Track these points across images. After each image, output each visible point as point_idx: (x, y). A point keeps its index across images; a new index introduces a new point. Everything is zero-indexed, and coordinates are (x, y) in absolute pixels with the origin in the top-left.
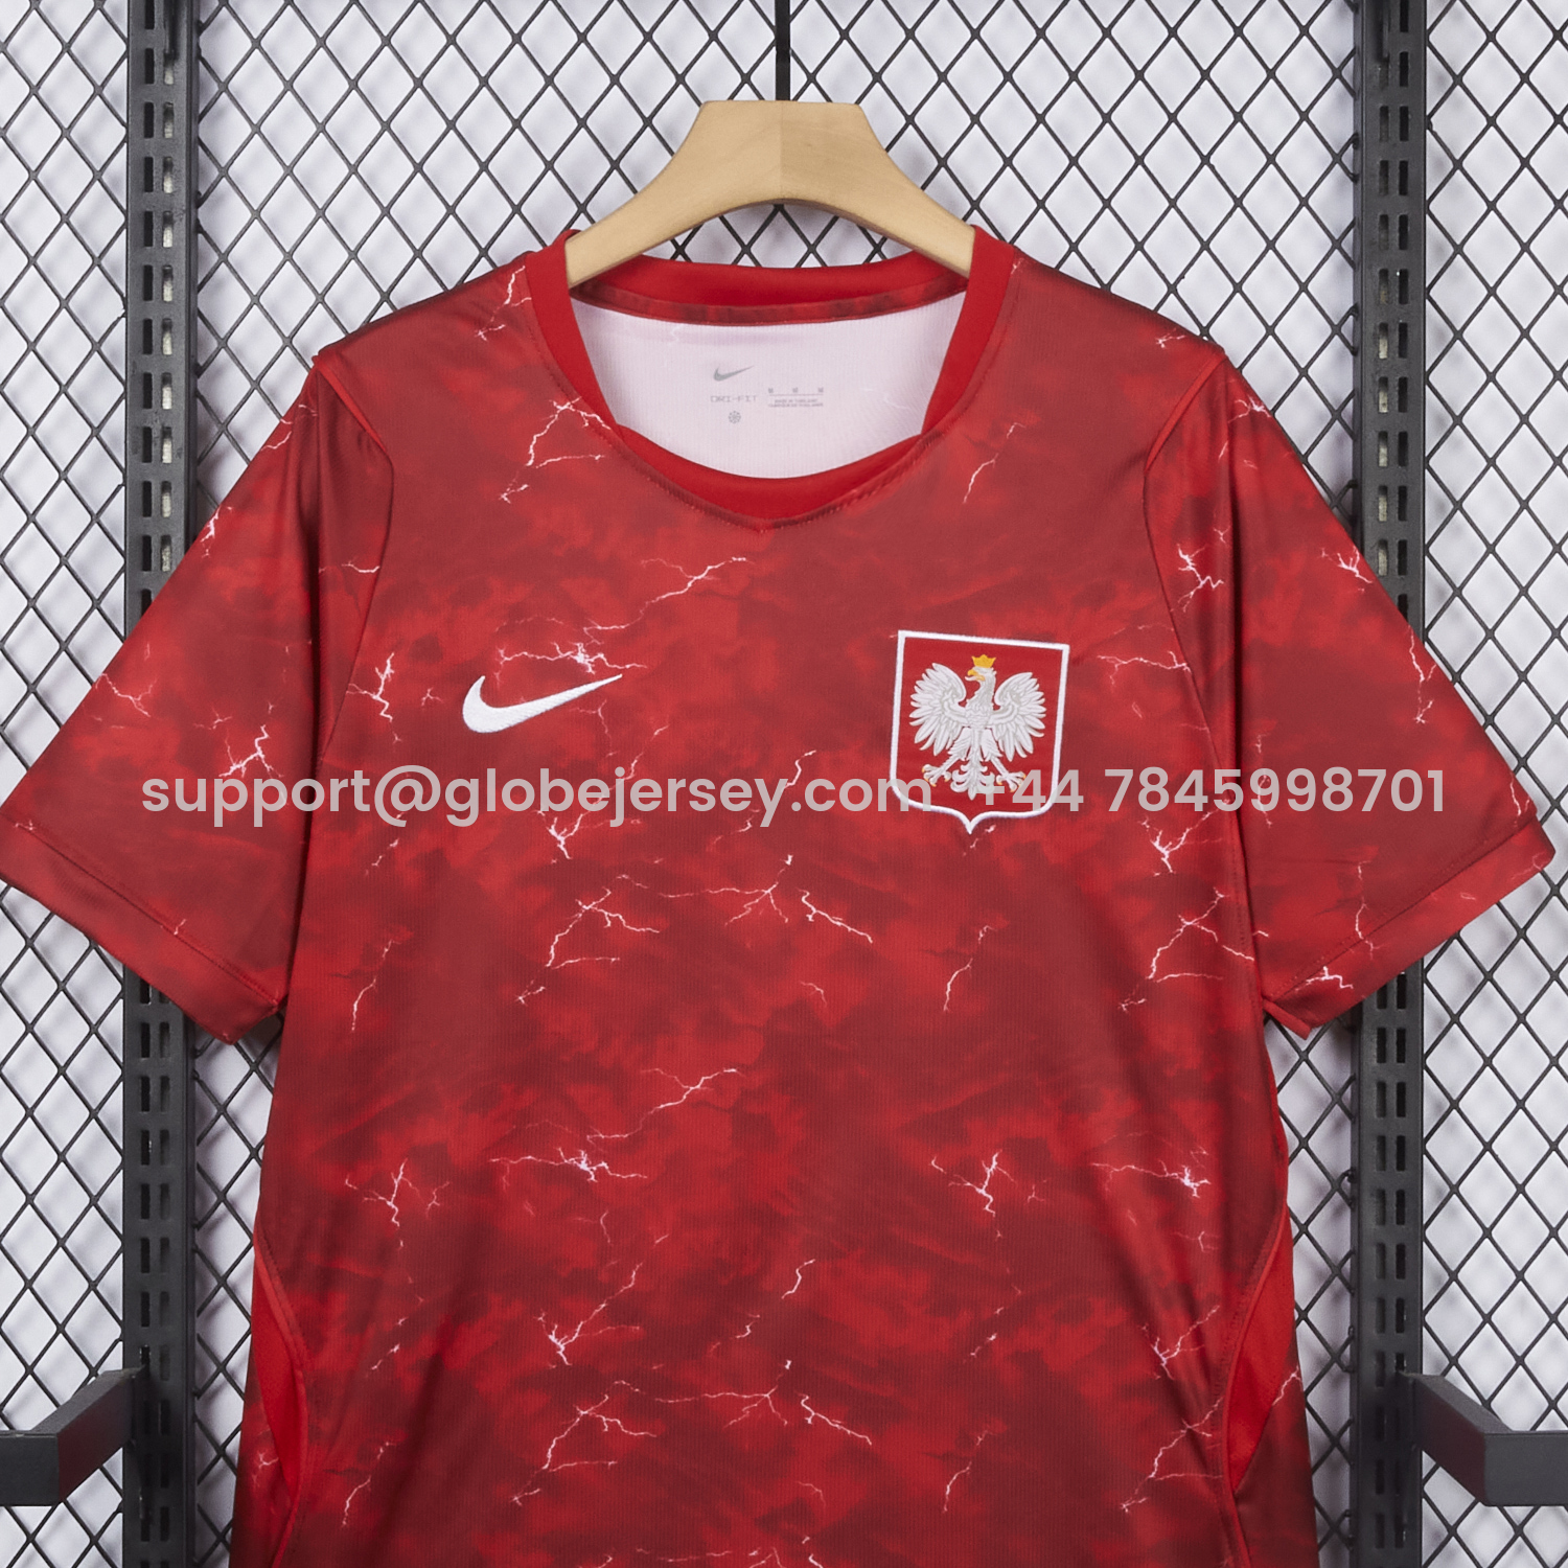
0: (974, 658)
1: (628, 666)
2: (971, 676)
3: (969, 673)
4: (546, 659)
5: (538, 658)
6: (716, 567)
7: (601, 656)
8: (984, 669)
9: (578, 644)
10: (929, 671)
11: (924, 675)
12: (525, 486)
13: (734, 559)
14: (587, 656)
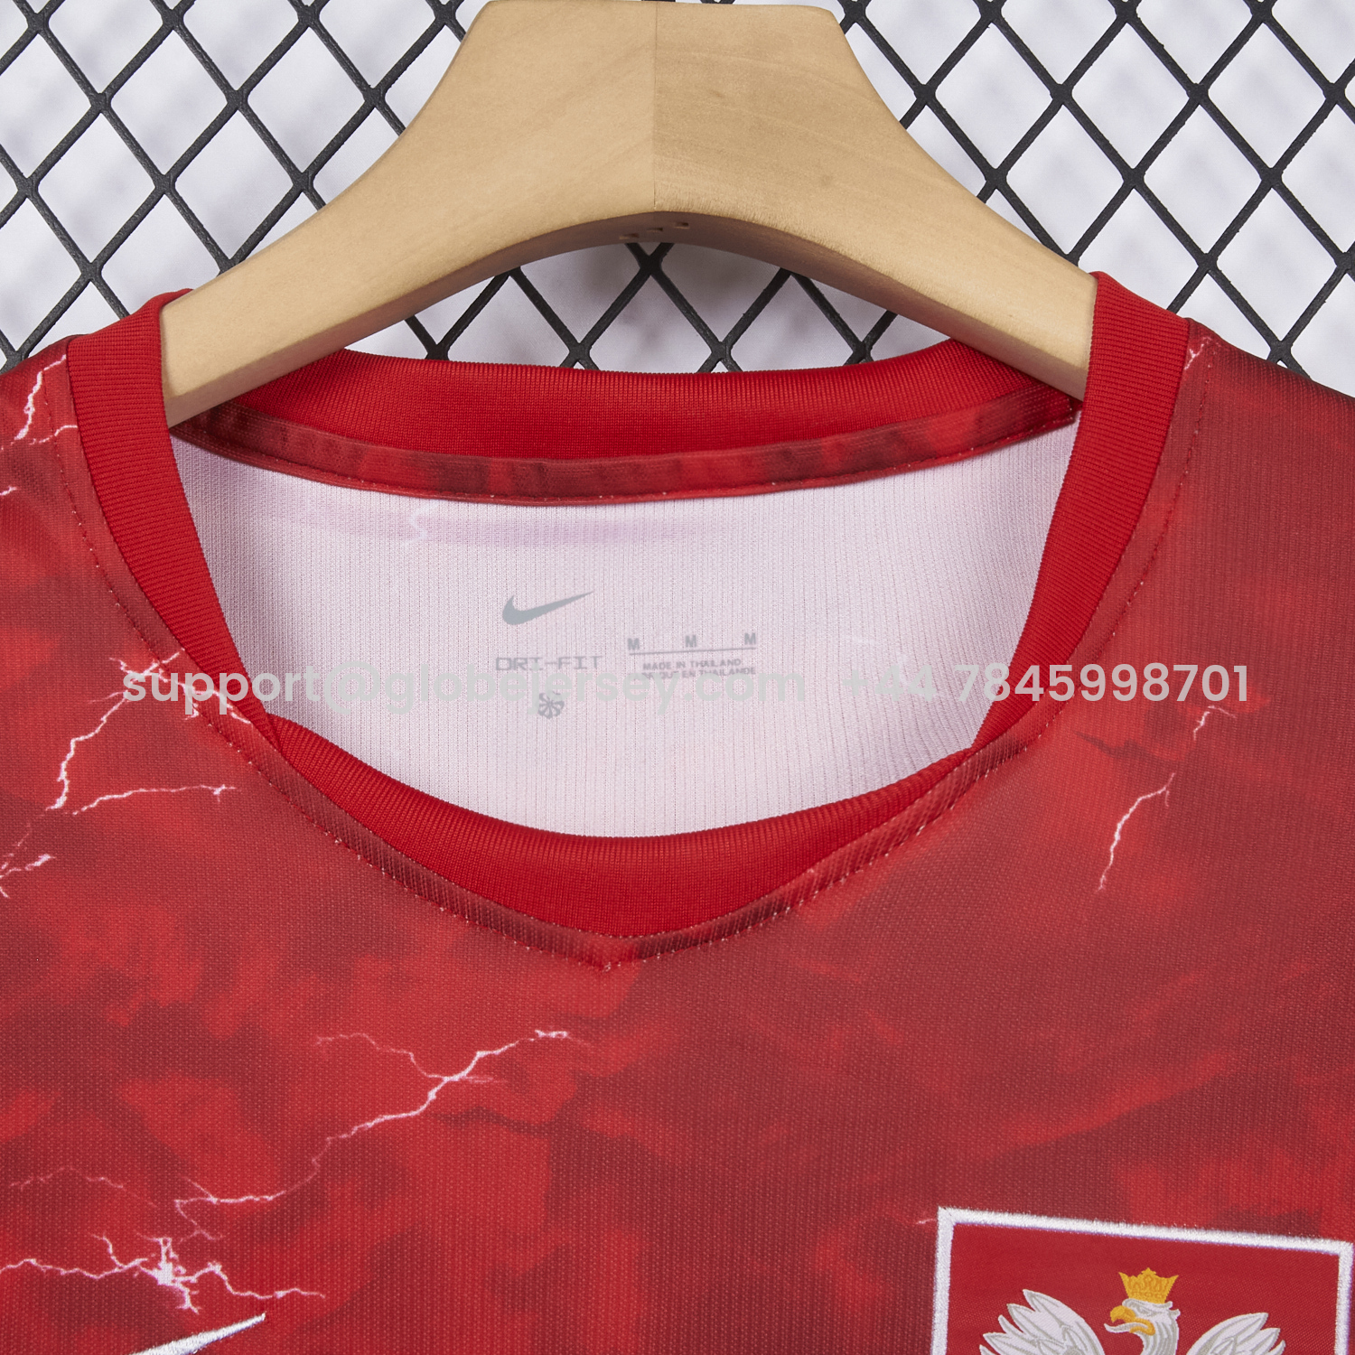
0: (1124, 1277)
1: (281, 1294)
2: (1120, 1322)
3: (1116, 1313)
4: (82, 1275)
5: (63, 1272)
6: (497, 1052)
7: (216, 1268)
8: (1149, 1305)
9: (161, 1240)
10: (1014, 1309)
11: (1001, 1319)
12: (45, 858)
13: (541, 1034)
14: (183, 1270)
